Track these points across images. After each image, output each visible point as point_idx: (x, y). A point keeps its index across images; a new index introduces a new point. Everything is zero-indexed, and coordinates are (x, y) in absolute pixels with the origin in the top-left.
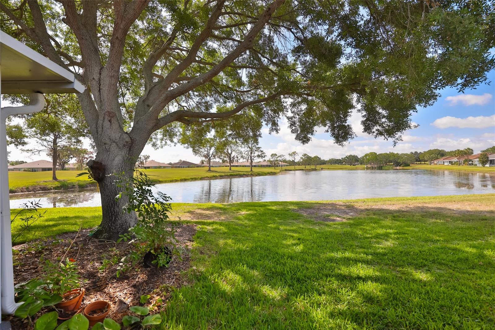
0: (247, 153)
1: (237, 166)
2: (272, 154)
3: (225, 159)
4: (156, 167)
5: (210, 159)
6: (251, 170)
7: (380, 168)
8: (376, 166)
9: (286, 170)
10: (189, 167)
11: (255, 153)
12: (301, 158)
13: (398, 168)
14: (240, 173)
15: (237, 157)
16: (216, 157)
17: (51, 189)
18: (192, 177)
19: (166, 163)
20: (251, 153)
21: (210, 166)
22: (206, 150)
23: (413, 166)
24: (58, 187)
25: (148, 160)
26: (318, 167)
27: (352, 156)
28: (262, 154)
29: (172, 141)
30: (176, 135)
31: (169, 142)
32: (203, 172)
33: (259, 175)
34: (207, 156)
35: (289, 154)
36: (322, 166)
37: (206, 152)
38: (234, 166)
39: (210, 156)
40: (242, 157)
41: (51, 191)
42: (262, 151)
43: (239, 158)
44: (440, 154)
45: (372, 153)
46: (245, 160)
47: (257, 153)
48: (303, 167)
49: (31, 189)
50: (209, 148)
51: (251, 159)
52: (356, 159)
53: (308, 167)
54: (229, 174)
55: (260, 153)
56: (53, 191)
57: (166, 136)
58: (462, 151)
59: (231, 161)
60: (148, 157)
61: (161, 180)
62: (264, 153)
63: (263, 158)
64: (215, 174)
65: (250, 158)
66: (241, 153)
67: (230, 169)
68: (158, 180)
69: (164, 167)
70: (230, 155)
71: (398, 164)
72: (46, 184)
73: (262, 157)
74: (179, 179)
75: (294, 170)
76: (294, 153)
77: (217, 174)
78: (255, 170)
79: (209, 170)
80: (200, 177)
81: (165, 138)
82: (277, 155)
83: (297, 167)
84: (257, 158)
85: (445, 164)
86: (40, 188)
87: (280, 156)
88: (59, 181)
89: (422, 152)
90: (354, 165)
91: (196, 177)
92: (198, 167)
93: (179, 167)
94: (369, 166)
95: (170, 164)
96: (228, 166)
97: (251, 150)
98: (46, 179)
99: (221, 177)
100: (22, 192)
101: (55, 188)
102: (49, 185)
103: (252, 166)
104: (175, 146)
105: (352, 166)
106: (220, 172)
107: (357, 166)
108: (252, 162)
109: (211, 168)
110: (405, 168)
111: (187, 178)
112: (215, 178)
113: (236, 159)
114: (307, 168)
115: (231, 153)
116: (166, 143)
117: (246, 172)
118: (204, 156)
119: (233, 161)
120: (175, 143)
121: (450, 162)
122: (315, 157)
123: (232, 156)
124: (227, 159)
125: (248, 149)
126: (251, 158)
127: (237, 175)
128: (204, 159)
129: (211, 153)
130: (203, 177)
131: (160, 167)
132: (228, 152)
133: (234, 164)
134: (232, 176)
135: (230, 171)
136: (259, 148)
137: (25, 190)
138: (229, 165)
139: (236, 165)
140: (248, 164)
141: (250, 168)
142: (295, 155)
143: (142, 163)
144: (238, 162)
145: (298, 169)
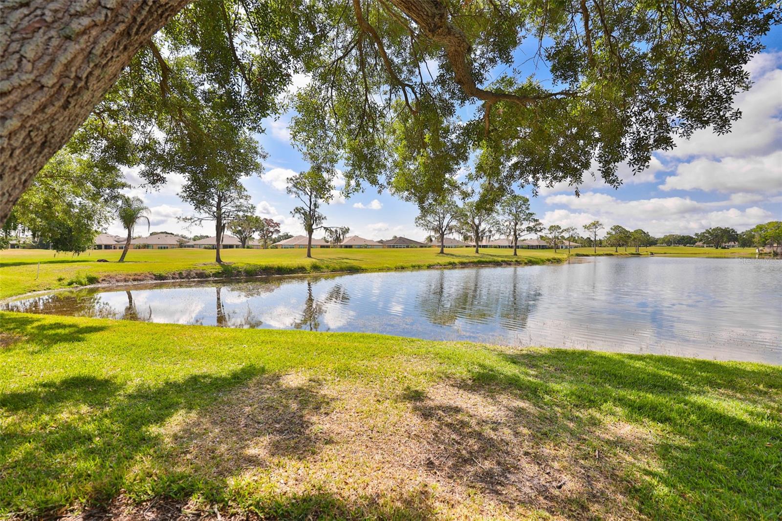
0: (507, 223)
2: (552, 227)
3: (469, 234)
4: (360, 247)
5: (442, 235)
6: (515, 254)
9: (578, 255)
10: (408, 247)
11: (522, 224)
12: (608, 234)
14: (496, 258)
15: (490, 231)
16: (453, 231)
17: (209, 276)
18: (414, 264)
19: (375, 240)
20: (516, 224)
21: (443, 246)
22: (437, 219)
24: (219, 273)
25: (347, 235)
26: (642, 250)
27: (721, 229)
28: (536, 225)
29: (374, 182)
30: (384, 166)
31: (365, 184)
32: (431, 256)
33: (531, 262)
34: (439, 229)
35: (585, 227)
36: (652, 249)
37: (436, 223)
38: (484, 247)
39: (443, 229)
40: (498, 230)
41: (209, 279)
42: (537, 220)
43: (493, 232)
45: (774, 223)
46: (503, 237)
47: (526, 224)
48: (612, 250)
49: (184, 275)
50: (442, 216)
51: (515, 234)
53: (621, 250)
54: (476, 260)
55: (532, 224)
56: (211, 279)
57: (360, 168)
59: (478, 238)
60: (347, 230)
61: (364, 267)
62: (540, 224)
63: (539, 234)
64: (452, 260)
65: (512, 233)
66: (497, 223)
67: (477, 252)
68: (360, 268)
69: (372, 246)
70: (477, 227)
72: (205, 267)
73: (536, 231)
74: (393, 267)
75: (593, 255)
76: (595, 225)
77: (456, 260)
78: (523, 254)
79: (442, 252)
80: (427, 264)
81: (357, 172)
82: (560, 228)
83: (600, 250)
84: (526, 232)
86: (196, 274)
87: (566, 230)
88: (223, 265)
90: (723, 248)
91: (420, 263)
92: (422, 247)
93: (394, 247)
94: (767, 250)
95: (381, 242)
96: (474, 247)
97: (516, 219)
98: (206, 261)
99: (464, 265)
100: (173, 278)
101: (215, 275)
102: (209, 270)
103: (518, 247)
104: (380, 192)
105: (720, 250)
106: (459, 256)
107: (731, 250)
108: (516, 239)
109: (445, 249)
111: (405, 265)
112: (453, 266)
113: (488, 234)
114: (619, 252)
115: (480, 224)
116: (358, 185)
117: (506, 256)
118: (433, 229)
119: (482, 238)
120: (381, 186)
122: (636, 231)
123: (481, 228)
124: (471, 234)
125: (511, 218)
126: (515, 232)
127: (490, 262)
128: (433, 233)
129: (445, 224)
130: (433, 264)
131: (366, 247)
132: (474, 222)
133: (484, 243)
134: (480, 264)
135: (477, 255)
136: (532, 214)
137: (177, 276)
138: (474, 244)
139: (487, 244)
140: (507, 244)
141: (513, 250)
142: (596, 228)
143: (338, 239)
144: (492, 239)
145: (602, 253)
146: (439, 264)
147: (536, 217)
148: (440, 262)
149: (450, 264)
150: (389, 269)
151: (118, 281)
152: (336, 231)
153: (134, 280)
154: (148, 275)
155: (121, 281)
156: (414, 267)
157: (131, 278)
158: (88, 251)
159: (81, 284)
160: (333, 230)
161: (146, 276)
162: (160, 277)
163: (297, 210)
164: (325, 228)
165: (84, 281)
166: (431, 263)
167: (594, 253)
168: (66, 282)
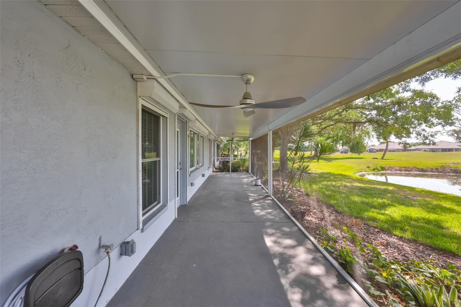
49: (440, 170)
72: (457, 166)
137: (435, 171)
151: (396, 170)
153: (405, 170)
154: (413, 168)
155: (398, 170)
157: (403, 169)
158: (364, 153)
159: (379, 170)
161: (412, 169)
162: (422, 170)
165: (380, 169)
168: (372, 169)
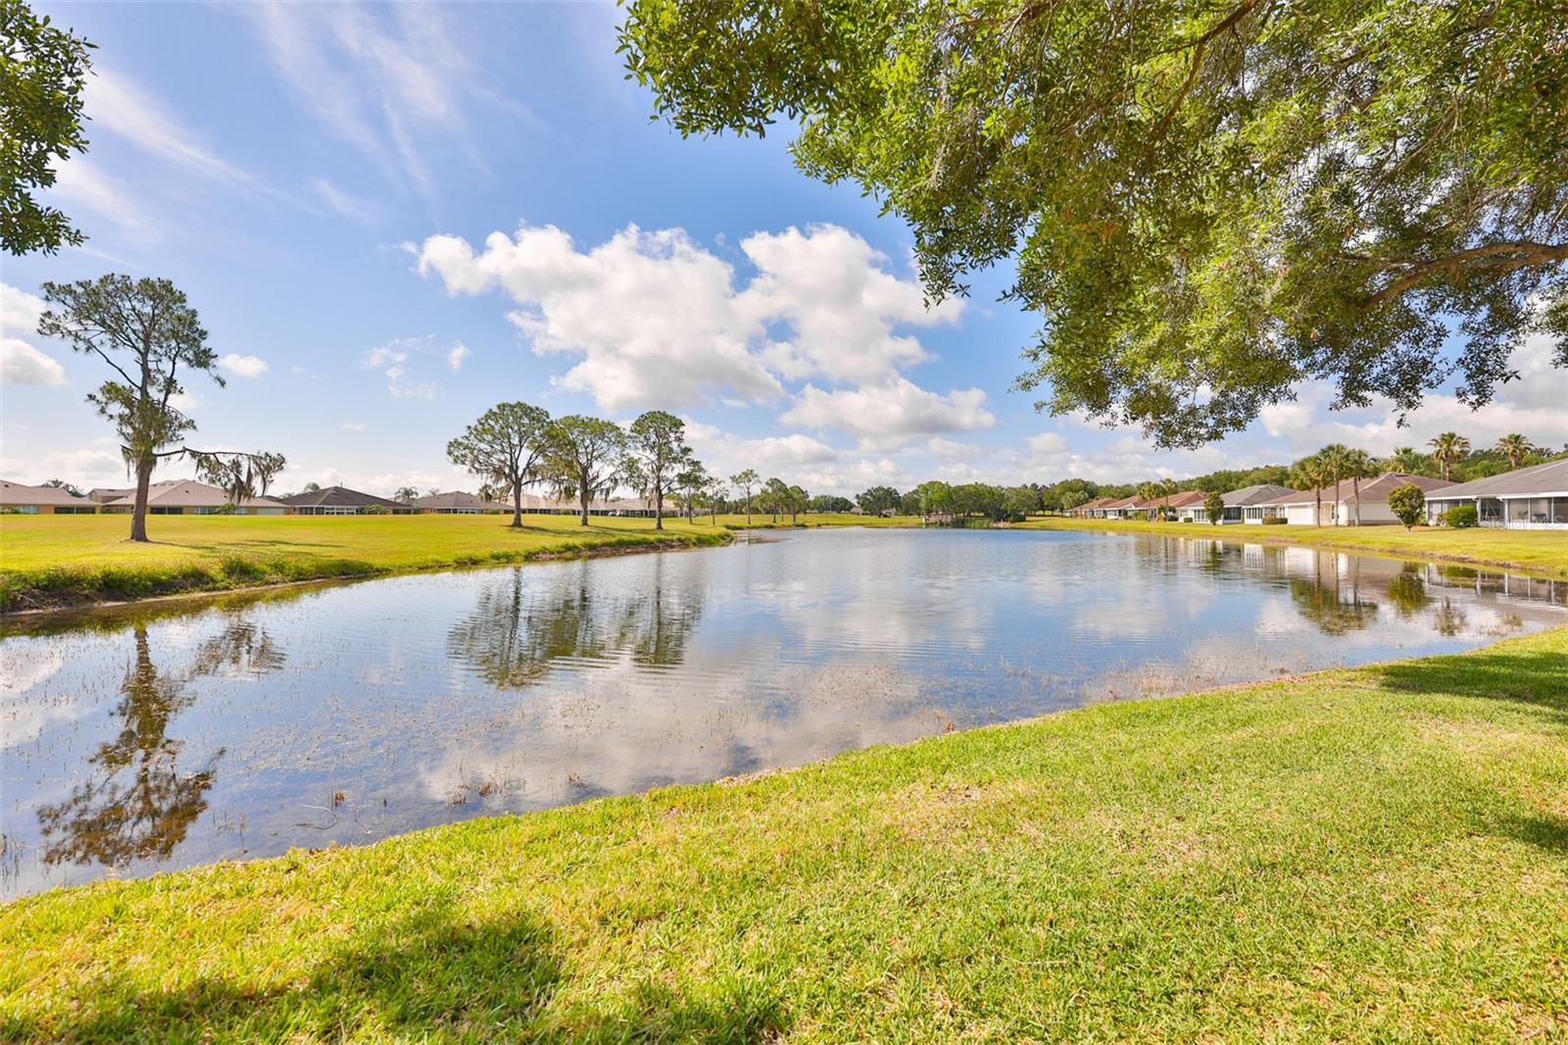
1: (605, 513)
5: (517, 484)
6: (659, 527)
7: (960, 524)
8: (949, 519)
10: (360, 512)
11: (670, 468)
12: (763, 491)
13: (1001, 524)
15: (614, 481)
16: (539, 476)
20: (659, 469)
21: (520, 511)
22: (504, 447)
23: (1033, 522)
27: (883, 489)
28: (696, 471)
32: (493, 533)
33: (684, 544)
34: (507, 471)
35: (733, 479)
36: (808, 517)
37: (501, 458)
38: (595, 513)
39: (520, 472)
42: (695, 463)
44: (1087, 493)
45: (935, 483)
47: (678, 469)
48: (768, 520)
50: (515, 441)
51: (658, 488)
52: (894, 499)
55: (688, 470)
58: (1156, 487)
59: (587, 495)
67: (585, 523)
68: (371, 566)
70: (585, 470)
71: (1001, 516)
73: (696, 481)
75: (746, 527)
76: (748, 475)
78: (675, 527)
79: (517, 524)
83: (756, 519)
84: (676, 485)
85: (1109, 517)
89: (1047, 485)
90: (886, 516)
93: (320, 511)
94: (932, 519)
96: (579, 513)
97: (659, 458)
103: (663, 514)
105: (883, 519)
108: (661, 497)
109: (524, 516)
110: (1017, 525)
113: (601, 486)
114: (779, 523)
115: (588, 464)
117: (644, 531)
118: (494, 470)
119: (594, 493)
121: (1120, 511)
122: (793, 489)
123: (592, 474)
124: (576, 487)
126: (658, 483)
128: (493, 481)
129: (523, 460)
133: (597, 505)
134: (595, 551)
135: (586, 530)
136: (687, 451)
139: (602, 507)
140: (640, 506)
141: (656, 520)
142: (749, 481)
143: (242, 489)
144: (611, 496)
145: (758, 524)
146: (545, 550)
147: (693, 456)
148: (547, 546)
149: (568, 548)
150: (441, 567)
152: (236, 465)
156: (497, 557)
160: (225, 460)
163: (112, 391)
164: (194, 454)
166: (531, 549)
167: (747, 525)
